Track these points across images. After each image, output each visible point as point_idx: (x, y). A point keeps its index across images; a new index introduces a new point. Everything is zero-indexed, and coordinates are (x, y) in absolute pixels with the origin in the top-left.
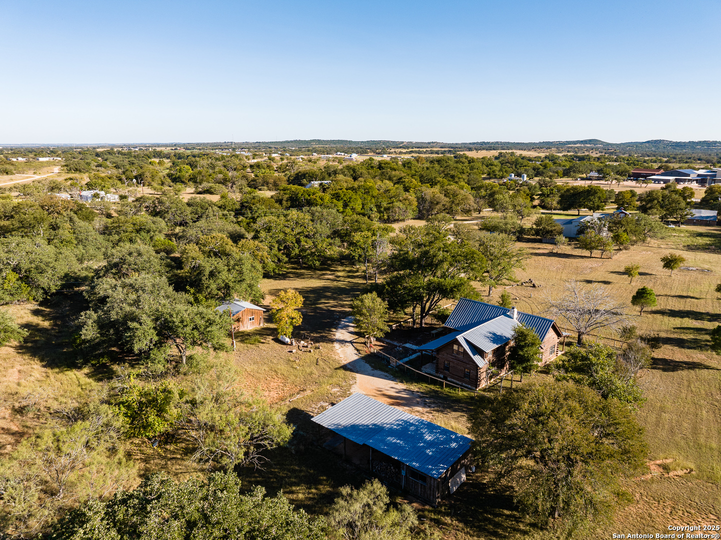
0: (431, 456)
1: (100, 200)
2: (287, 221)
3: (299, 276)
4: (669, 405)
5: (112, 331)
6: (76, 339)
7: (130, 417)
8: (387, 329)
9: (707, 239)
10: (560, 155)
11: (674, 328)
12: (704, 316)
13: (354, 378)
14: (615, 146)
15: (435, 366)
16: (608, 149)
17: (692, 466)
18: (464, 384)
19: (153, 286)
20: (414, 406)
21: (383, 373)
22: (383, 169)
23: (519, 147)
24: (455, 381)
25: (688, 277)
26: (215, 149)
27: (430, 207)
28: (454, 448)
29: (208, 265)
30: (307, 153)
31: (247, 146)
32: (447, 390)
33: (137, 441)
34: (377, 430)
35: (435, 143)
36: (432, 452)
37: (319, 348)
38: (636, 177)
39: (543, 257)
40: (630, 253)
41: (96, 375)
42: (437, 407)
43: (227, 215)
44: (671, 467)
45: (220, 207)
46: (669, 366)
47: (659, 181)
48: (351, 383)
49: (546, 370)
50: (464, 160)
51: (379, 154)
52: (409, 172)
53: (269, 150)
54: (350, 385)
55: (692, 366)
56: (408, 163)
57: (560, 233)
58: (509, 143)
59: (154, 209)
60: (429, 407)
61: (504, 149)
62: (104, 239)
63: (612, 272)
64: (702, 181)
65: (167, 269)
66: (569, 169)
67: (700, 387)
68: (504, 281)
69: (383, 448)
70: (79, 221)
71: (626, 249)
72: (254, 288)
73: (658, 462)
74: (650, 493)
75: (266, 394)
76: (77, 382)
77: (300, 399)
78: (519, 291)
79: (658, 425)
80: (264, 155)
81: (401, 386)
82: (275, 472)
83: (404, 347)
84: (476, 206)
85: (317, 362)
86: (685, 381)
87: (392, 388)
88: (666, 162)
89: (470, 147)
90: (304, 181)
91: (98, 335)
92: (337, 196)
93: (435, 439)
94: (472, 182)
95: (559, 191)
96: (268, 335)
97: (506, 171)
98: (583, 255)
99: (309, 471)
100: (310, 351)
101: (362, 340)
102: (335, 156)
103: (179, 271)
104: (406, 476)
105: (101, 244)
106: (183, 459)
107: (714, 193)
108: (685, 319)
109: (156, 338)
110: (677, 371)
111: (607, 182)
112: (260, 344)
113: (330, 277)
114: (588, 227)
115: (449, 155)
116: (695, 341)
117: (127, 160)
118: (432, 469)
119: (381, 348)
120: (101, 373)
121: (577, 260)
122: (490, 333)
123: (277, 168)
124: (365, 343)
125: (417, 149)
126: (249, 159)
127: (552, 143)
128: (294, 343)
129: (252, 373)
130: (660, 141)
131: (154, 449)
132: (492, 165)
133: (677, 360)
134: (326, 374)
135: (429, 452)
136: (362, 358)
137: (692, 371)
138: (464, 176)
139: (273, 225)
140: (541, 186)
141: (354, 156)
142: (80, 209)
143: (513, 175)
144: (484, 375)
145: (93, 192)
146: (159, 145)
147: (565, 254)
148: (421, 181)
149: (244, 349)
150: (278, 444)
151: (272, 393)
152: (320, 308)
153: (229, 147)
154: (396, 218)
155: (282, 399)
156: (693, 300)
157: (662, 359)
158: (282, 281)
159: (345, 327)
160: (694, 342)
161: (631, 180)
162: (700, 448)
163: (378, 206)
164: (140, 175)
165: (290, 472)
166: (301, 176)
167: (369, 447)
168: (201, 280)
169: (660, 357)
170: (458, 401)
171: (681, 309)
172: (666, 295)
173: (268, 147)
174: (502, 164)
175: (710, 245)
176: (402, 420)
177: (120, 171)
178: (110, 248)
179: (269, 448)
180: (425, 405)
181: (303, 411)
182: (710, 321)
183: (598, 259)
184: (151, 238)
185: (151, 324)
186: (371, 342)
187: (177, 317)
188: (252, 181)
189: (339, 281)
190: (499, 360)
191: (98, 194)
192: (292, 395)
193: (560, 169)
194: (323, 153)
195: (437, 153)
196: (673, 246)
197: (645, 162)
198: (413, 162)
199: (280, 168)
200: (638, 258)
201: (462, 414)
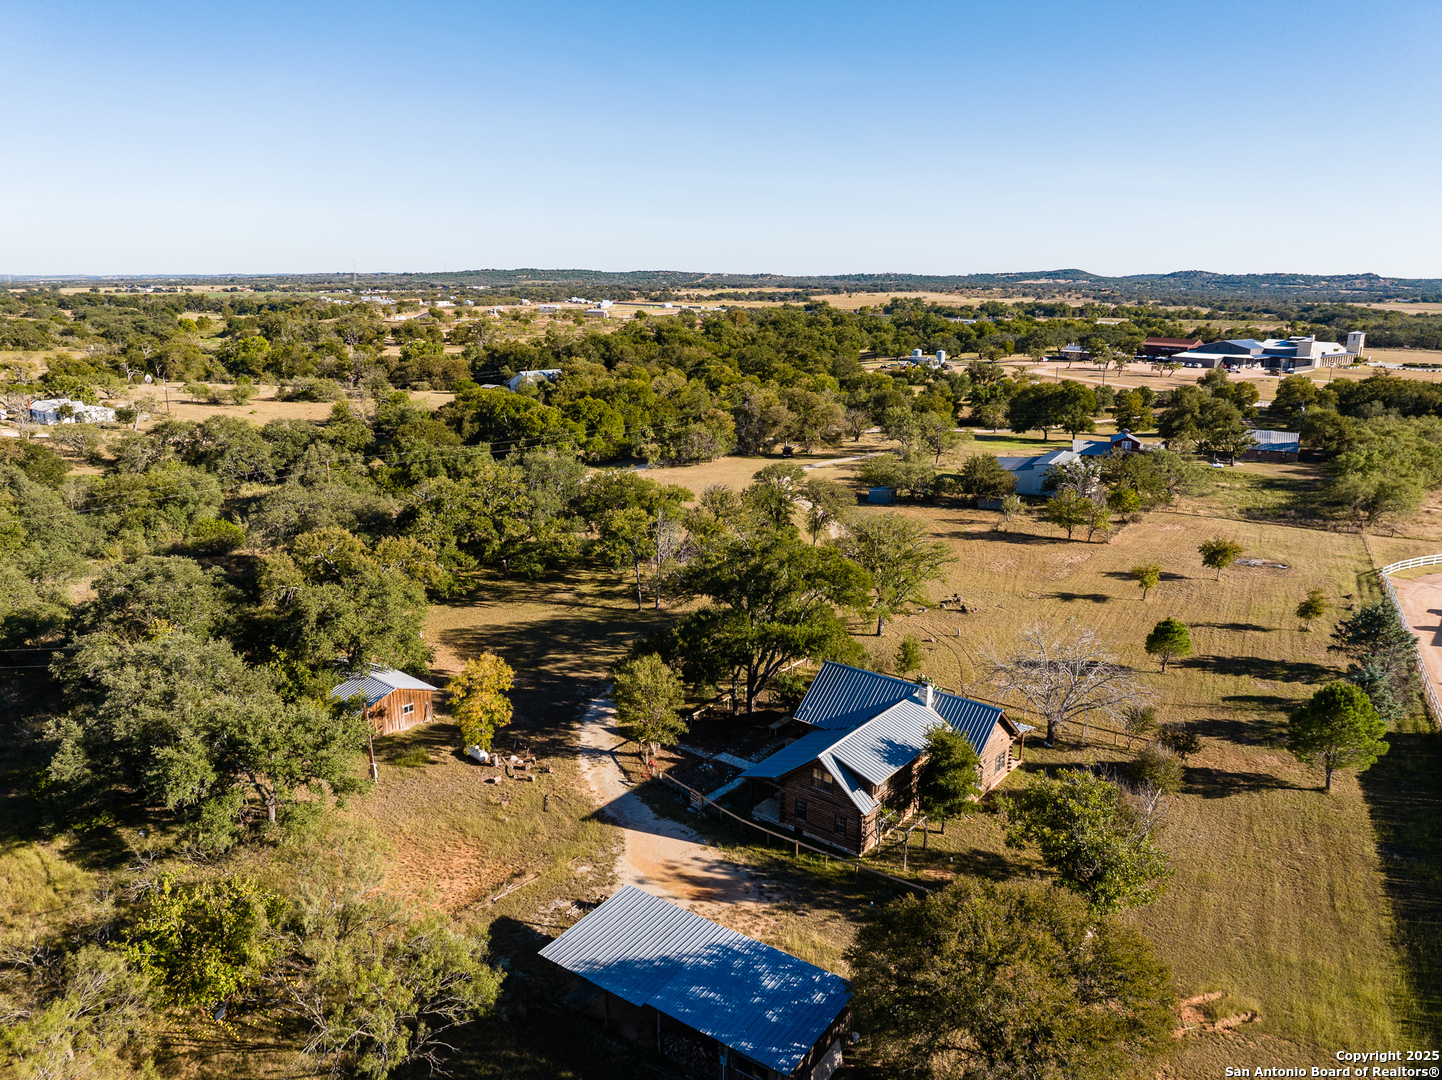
0: (777, 1024)
1: (73, 420)
2: (474, 485)
3: (502, 595)
4: (1214, 873)
5: (116, 762)
6: (37, 780)
7: (165, 965)
8: (681, 726)
9: (1281, 493)
10: (1009, 302)
11: (1224, 699)
12: (1277, 669)
13: (621, 840)
14: (1112, 284)
15: (778, 806)
16: (1100, 290)
17: (1256, 1005)
18: (834, 845)
19: (202, 660)
20: (741, 899)
21: (677, 825)
22: (666, 341)
23: (931, 285)
24: (817, 838)
25: (1248, 583)
26: (318, 290)
27: (760, 430)
28: (819, 1005)
29: (314, 600)
30: (510, 299)
31: (385, 282)
32: (802, 858)
33: (179, 1011)
34: (669, 970)
35: (766, 275)
36: (778, 1015)
37: (547, 771)
38: (1151, 354)
39: (979, 542)
40: (1143, 530)
41: (85, 853)
42: (784, 898)
43: (348, 461)
44: (1218, 1011)
45: (332, 442)
46: (1212, 784)
47: (1193, 362)
48: (615, 851)
49: (989, 806)
50: (824, 318)
51: (656, 300)
52: (716, 346)
53: (430, 291)
54: (614, 857)
55: (1258, 782)
56: (715, 325)
57: (1010, 491)
58: (910, 276)
59: (193, 447)
60: (769, 900)
61: (901, 290)
62: (87, 524)
63: (1110, 574)
64: (1272, 362)
65: (229, 606)
66: (1026, 339)
67: (1269, 829)
68: (908, 605)
69: (682, 1012)
70: (31, 483)
71: (1134, 520)
72: (411, 644)
73: (1196, 1000)
74: (1181, 1070)
75: (445, 885)
76: (44, 874)
77: (513, 894)
78: (936, 622)
79: (1194, 919)
80: (421, 303)
81: (713, 854)
82: (471, 1066)
83: (717, 764)
84: (849, 426)
85: (545, 804)
86: (1243, 818)
87: (696, 859)
88: (1207, 317)
89: (835, 285)
90: (507, 370)
91: (87, 771)
92: (574, 412)
93: (783, 985)
94: (841, 370)
95: (1007, 390)
96: (445, 743)
97: (906, 342)
98: (1055, 535)
99: (538, 1059)
100: (530, 780)
101: (633, 747)
102: (567, 305)
103: (253, 609)
104: (728, 1067)
105: (81, 534)
106: (280, 1047)
107: (1293, 393)
108: (1243, 677)
109: (212, 778)
110: (1229, 795)
111: (1097, 366)
112: (428, 765)
113: (566, 596)
114: (1062, 479)
115: (794, 304)
116: (1261, 726)
117: (129, 318)
118: (778, 1055)
119: (672, 764)
120: (96, 848)
121: (1043, 548)
122: (883, 741)
123: (448, 334)
124: (639, 755)
125: (732, 290)
126: (389, 315)
127: (993, 276)
128: (497, 760)
129: (413, 837)
130: (1195, 274)
131: (217, 1027)
132: (879, 329)
133: (1230, 771)
134: (564, 832)
135: (772, 1016)
136: (636, 792)
137: (1255, 795)
138: (826, 357)
139: (446, 496)
140: (974, 377)
141: (607, 305)
142: (33, 457)
143: (920, 351)
144: (872, 826)
145: (57, 403)
146: (197, 281)
147: (1021, 534)
148: (741, 367)
149: (394, 779)
150: (474, 1012)
151: (456, 882)
152: (548, 673)
153: (346, 285)
154: (695, 454)
155: (478, 898)
156: (1257, 633)
157: (1203, 770)
158: (467, 609)
159: (600, 717)
160: (1259, 729)
161: (1143, 359)
162: (1270, 966)
163: (658, 427)
164: (160, 357)
165: (500, 1065)
166: (499, 359)
167: (654, 1010)
168: (300, 631)
169: (1198, 765)
170: (824, 882)
171: (1236, 655)
172: (1209, 625)
173: (428, 285)
174: (899, 326)
175: (1287, 507)
176: (719, 945)
177: (116, 347)
178: (103, 541)
179: (458, 1023)
180: (761, 896)
181: (521, 923)
182: (1287, 679)
183: (1084, 545)
184: (190, 517)
185: (200, 748)
186: (651, 754)
187: (255, 734)
188: (397, 369)
189: (584, 605)
190: (899, 794)
191: (69, 409)
192: (497, 887)
193: (1010, 339)
194: (542, 298)
195: (772, 298)
196: (1220, 513)
197: (1168, 316)
198: (724, 324)
199: (455, 335)
200: (1157, 540)
201: (833, 913)
